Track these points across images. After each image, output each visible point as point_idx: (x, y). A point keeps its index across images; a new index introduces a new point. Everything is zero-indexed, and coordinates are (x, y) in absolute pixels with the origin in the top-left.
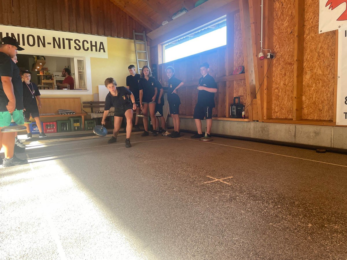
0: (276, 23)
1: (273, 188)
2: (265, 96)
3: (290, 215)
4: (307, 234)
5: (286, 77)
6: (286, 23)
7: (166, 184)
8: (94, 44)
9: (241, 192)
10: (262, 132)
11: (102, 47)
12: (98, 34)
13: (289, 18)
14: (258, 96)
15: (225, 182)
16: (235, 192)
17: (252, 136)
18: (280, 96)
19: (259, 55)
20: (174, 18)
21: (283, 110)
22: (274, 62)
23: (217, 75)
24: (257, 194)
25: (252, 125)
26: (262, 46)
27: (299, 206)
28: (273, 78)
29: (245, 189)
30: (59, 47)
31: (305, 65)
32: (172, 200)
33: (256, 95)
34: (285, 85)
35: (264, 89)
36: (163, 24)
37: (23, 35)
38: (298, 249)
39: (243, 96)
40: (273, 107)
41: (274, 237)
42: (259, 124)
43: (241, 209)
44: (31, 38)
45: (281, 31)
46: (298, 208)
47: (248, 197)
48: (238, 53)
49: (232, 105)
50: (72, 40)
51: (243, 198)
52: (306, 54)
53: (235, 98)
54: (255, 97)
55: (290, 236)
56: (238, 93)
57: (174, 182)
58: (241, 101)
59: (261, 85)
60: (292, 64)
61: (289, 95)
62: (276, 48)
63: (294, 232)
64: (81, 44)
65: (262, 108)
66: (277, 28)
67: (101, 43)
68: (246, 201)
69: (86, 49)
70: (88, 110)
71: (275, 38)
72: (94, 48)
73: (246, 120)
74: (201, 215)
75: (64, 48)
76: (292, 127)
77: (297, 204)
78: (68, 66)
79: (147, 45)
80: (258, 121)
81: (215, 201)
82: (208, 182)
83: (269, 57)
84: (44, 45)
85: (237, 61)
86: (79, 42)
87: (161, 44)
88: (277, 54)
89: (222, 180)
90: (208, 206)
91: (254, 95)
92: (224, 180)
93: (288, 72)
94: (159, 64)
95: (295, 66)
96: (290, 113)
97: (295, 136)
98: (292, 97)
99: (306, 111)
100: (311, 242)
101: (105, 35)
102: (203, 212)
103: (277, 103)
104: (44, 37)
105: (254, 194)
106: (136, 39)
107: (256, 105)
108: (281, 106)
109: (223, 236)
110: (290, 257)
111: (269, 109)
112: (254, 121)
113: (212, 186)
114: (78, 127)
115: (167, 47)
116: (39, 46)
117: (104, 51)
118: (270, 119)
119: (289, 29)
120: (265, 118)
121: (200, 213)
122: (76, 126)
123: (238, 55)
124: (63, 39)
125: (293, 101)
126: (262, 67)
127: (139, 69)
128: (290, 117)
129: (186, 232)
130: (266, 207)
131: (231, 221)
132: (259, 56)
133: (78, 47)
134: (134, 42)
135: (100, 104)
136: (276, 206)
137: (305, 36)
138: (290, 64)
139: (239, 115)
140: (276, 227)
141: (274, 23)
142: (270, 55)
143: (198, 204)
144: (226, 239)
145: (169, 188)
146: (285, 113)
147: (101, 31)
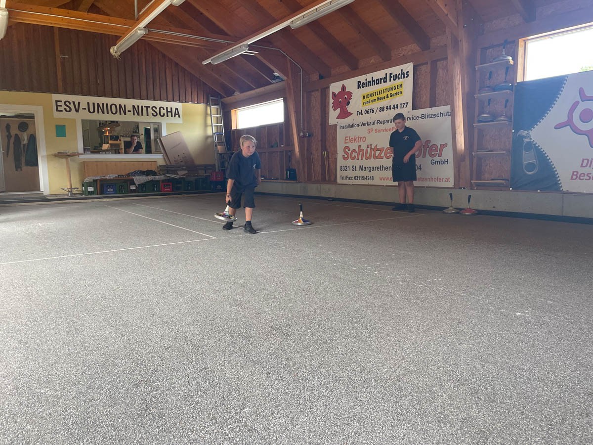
2: (306, 164)
8: (169, 110)
10: (304, 191)
11: (177, 114)
12: (174, 101)
17: (299, 194)
22: (312, 139)
25: (299, 185)
26: (302, 128)
30: (138, 115)
36: (235, 94)
37: (107, 104)
40: (312, 172)
42: (303, 185)
44: (114, 107)
45: (315, 118)
49: (287, 170)
50: (150, 107)
62: (314, 130)
66: (313, 115)
67: (177, 109)
69: (162, 115)
71: (312, 122)
72: (169, 114)
73: (296, 182)
75: (142, 115)
76: (319, 186)
79: (222, 109)
80: (302, 182)
84: (125, 113)
86: (156, 109)
87: (235, 109)
88: (314, 134)
94: (233, 129)
96: (318, 176)
101: (180, 101)
104: (125, 105)
116: (120, 114)
117: (179, 117)
118: (309, 180)
126: (303, 143)
128: (319, 179)
132: (301, 135)
133: (155, 114)
134: (210, 106)
142: (309, 134)
147: (177, 97)
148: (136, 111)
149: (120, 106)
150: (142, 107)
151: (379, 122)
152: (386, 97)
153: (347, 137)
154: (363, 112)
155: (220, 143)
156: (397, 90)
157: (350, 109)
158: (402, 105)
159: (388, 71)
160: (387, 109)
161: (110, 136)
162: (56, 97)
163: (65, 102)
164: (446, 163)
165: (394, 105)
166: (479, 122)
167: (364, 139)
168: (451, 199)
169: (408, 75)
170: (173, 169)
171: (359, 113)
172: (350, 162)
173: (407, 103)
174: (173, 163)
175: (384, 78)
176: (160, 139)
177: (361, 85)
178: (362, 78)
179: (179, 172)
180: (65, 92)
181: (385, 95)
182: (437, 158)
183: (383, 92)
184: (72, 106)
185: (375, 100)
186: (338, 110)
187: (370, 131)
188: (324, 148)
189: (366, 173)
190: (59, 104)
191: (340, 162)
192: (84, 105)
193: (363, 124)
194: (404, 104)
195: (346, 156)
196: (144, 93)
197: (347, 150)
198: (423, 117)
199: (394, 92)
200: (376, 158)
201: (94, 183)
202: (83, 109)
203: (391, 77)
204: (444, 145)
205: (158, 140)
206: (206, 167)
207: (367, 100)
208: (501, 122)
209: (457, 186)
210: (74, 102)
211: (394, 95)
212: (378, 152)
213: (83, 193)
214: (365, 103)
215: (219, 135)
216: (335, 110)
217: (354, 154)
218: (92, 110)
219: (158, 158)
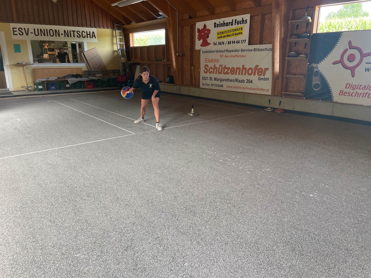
5: (188, 65)
12: (91, 27)
22: (184, 58)
26: (178, 50)
30: (68, 36)
36: (132, 23)
37: (47, 30)
42: (178, 87)
44: (51, 31)
50: (75, 31)
62: (185, 51)
64: (81, 34)
67: (93, 32)
69: (84, 36)
71: (184, 46)
72: (89, 36)
75: (71, 37)
76: (188, 88)
83: (181, 55)
84: (59, 36)
87: (132, 33)
88: (185, 54)
94: (131, 46)
101: (95, 27)
104: (59, 30)
112: (176, 85)
116: (56, 36)
117: (95, 38)
120: (180, 84)
126: (178, 60)
128: (188, 83)
132: (177, 55)
133: (79, 36)
134: (115, 30)
137: (194, 48)
147: (93, 24)
148: (67, 34)
149: (56, 30)
150: (70, 31)
151: (227, 51)
152: (232, 35)
153: (207, 59)
154: (217, 44)
155: (123, 56)
156: (239, 31)
157: (209, 40)
158: (242, 41)
159: (234, 18)
160: (233, 43)
161: (48, 49)
162: (12, 25)
163: (19, 29)
164: (268, 80)
165: (237, 41)
166: (288, 56)
167: (217, 61)
168: (270, 103)
169: (246, 22)
170: (93, 73)
171: (215, 44)
172: (208, 75)
173: (245, 40)
174: (93, 69)
175: (231, 22)
176: (83, 53)
177: (216, 26)
178: (217, 21)
179: (97, 75)
180: (19, 22)
181: (231, 33)
182: (262, 77)
183: (230, 31)
184: (23, 31)
185: (225, 36)
186: (201, 41)
187: (221, 56)
188: (192, 65)
189: (218, 83)
190: (15, 30)
191: (202, 74)
192: (31, 30)
193: (217, 51)
194: (243, 40)
195: (206, 71)
196: (71, 21)
197: (206, 67)
198: (255, 50)
199: (237, 32)
200: (225, 73)
201: (42, 83)
202: (31, 33)
203: (236, 22)
204: (266, 69)
205: (82, 54)
206: (114, 72)
207: (220, 36)
208: (302, 58)
209: (274, 94)
210: (24, 29)
211: (237, 34)
212: (226, 70)
213: (35, 90)
214: (219, 38)
215: (122, 50)
216: (199, 40)
217: (211, 70)
218: (37, 34)
219: (82, 66)
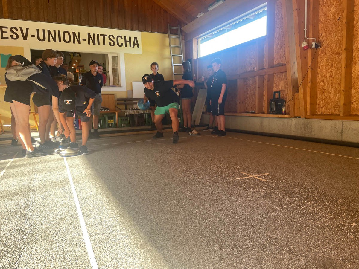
0: (322, 9)
1: (314, 185)
2: (309, 90)
3: (331, 213)
4: (350, 233)
5: (333, 68)
6: (333, 8)
7: (197, 179)
8: (128, 39)
9: (278, 189)
10: (305, 129)
11: (136, 43)
12: (132, 29)
13: (336, 3)
14: (301, 90)
15: (260, 179)
16: (270, 189)
17: (293, 134)
18: (326, 90)
19: (303, 44)
20: (210, 9)
21: (329, 104)
22: (320, 52)
23: (255, 68)
24: (295, 191)
25: (293, 121)
26: (305, 35)
27: (343, 205)
28: (318, 70)
29: (282, 186)
30: (94, 43)
31: (355, 55)
32: (202, 195)
33: (298, 88)
34: (332, 77)
35: (308, 82)
36: (199, 17)
37: (59, 32)
38: (338, 248)
39: (285, 90)
40: (318, 102)
41: (311, 235)
42: (302, 121)
43: (276, 205)
44: (66, 34)
45: (328, 18)
46: (341, 207)
47: (285, 194)
48: (278, 43)
49: (271, 101)
50: (106, 36)
51: (279, 195)
52: (356, 42)
53: (275, 93)
54: (298, 92)
55: (329, 235)
56: (278, 87)
57: (205, 177)
58: (282, 96)
59: (304, 77)
60: (339, 53)
61: (335, 89)
62: (322, 37)
63: (334, 231)
64: (115, 40)
65: (305, 103)
66: (323, 14)
67: (135, 38)
68: (282, 197)
69: (120, 44)
70: (122, 107)
71: (321, 25)
72: (128, 44)
73: (287, 116)
74: (232, 210)
75: (99, 44)
76: (339, 123)
77: (340, 203)
78: (103, 64)
79: (182, 39)
80: (300, 117)
81: (247, 197)
82: (242, 178)
83: (313, 46)
84: (79, 42)
85: (278, 52)
86: (114, 38)
87: (196, 37)
88: (323, 43)
89: (257, 176)
90: (240, 201)
91: (296, 88)
92: (259, 177)
93: (335, 63)
94: (194, 59)
95: (343, 56)
96: (336, 108)
97: (342, 133)
98: (339, 91)
99: (355, 106)
100: (354, 241)
101: (139, 30)
102: (233, 207)
103: (322, 98)
104: (79, 33)
105: (292, 191)
106: (171, 34)
107: (298, 99)
108: (327, 100)
109: (254, 231)
110: (328, 255)
111: (313, 103)
112: (296, 117)
113: (246, 183)
114: (112, 124)
115: (203, 41)
116: (74, 42)
117: (138, 47)
118: (314, 114)
119: (336, 16)
120: (308, 114)
121: (230, 207)
122: (110, 123)
123: (279, 46)
124: (98, 35)
125: (340, 95)
126: (305, 58)
127: (173, 64)
128: (337, 112)
129: (214, 225)
130: (305, 204)
131: (264, 216)
132: (303, 46)
133: (112, 43)
134: (169, 36)
135: (134, 101)
136: (316, 203)
137: (355, 22)
138: (338, 54)
139: (279, 111)
140: (314, 225)
141: (320, 9)
142: (315, 44)
143: (229, 199)
144: (257, 234)
145: (200, 182)
146: (331, 109)
147: (135, 26)
148: (92, 39)
149: (74, 34)
163: (11, 29)
180: (11, 16)
184: (19, 32)
190: (4, 30)
192: (32, 32)
196: (100, 19)
202: (32, 36)
210: (21, 29)
218: (41, 37)
219: (115, 91)
